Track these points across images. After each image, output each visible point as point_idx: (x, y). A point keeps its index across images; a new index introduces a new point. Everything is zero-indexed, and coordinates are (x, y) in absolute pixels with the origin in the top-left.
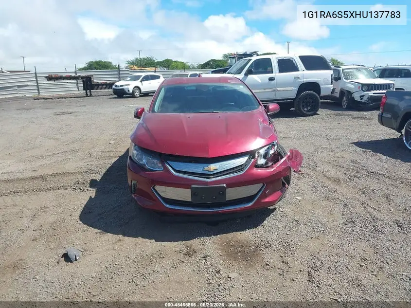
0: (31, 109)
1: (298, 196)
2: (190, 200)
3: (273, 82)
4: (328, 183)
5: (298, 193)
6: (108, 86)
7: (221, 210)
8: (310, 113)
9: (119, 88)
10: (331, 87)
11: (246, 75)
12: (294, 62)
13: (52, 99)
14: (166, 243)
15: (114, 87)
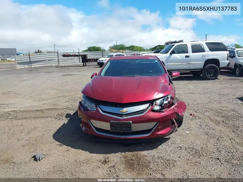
0: (51, 72)
1: (187, 131)
2: (109, 129)
3: (188, 58)
4: (210, 123)
5: (188, 129)
6: (96, 61)
7: (129, 137)
8: (212, 78)
9: (101, 62)
10: (227, 62)
11: (171, 54)
12: (202, 46)
13: (65, 67)
14: (94, 154)
15: (98, 61)
